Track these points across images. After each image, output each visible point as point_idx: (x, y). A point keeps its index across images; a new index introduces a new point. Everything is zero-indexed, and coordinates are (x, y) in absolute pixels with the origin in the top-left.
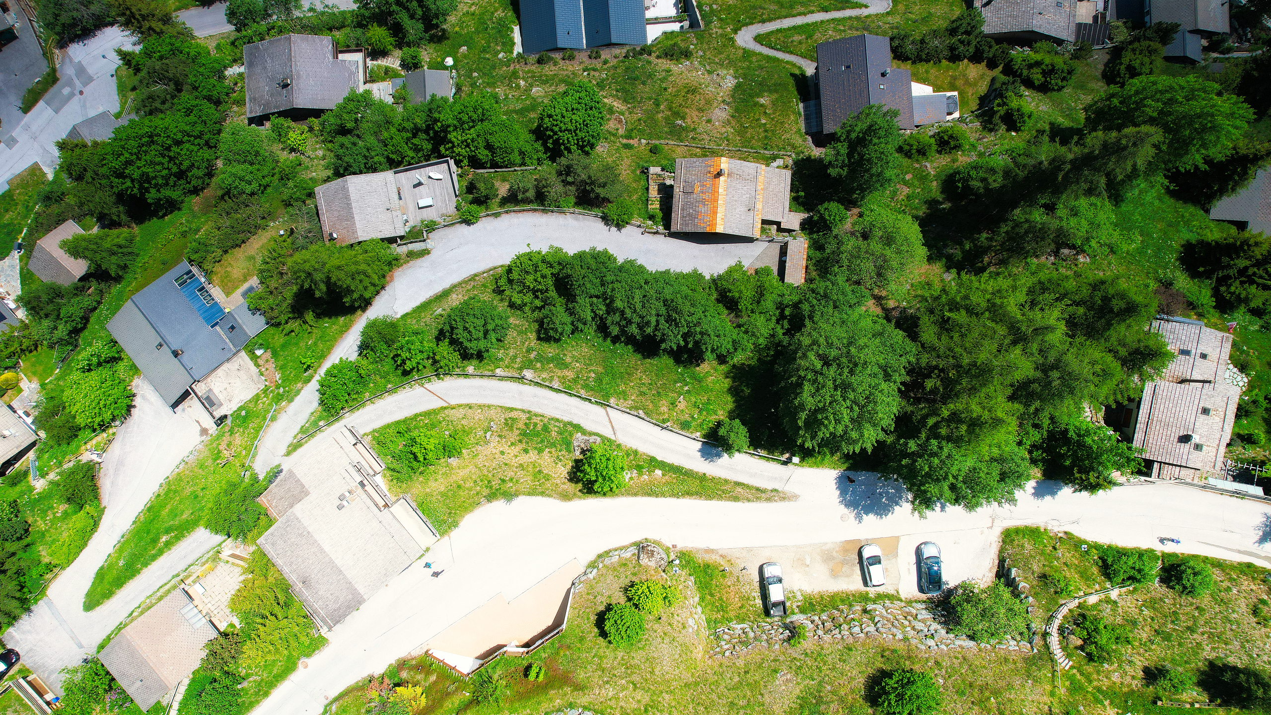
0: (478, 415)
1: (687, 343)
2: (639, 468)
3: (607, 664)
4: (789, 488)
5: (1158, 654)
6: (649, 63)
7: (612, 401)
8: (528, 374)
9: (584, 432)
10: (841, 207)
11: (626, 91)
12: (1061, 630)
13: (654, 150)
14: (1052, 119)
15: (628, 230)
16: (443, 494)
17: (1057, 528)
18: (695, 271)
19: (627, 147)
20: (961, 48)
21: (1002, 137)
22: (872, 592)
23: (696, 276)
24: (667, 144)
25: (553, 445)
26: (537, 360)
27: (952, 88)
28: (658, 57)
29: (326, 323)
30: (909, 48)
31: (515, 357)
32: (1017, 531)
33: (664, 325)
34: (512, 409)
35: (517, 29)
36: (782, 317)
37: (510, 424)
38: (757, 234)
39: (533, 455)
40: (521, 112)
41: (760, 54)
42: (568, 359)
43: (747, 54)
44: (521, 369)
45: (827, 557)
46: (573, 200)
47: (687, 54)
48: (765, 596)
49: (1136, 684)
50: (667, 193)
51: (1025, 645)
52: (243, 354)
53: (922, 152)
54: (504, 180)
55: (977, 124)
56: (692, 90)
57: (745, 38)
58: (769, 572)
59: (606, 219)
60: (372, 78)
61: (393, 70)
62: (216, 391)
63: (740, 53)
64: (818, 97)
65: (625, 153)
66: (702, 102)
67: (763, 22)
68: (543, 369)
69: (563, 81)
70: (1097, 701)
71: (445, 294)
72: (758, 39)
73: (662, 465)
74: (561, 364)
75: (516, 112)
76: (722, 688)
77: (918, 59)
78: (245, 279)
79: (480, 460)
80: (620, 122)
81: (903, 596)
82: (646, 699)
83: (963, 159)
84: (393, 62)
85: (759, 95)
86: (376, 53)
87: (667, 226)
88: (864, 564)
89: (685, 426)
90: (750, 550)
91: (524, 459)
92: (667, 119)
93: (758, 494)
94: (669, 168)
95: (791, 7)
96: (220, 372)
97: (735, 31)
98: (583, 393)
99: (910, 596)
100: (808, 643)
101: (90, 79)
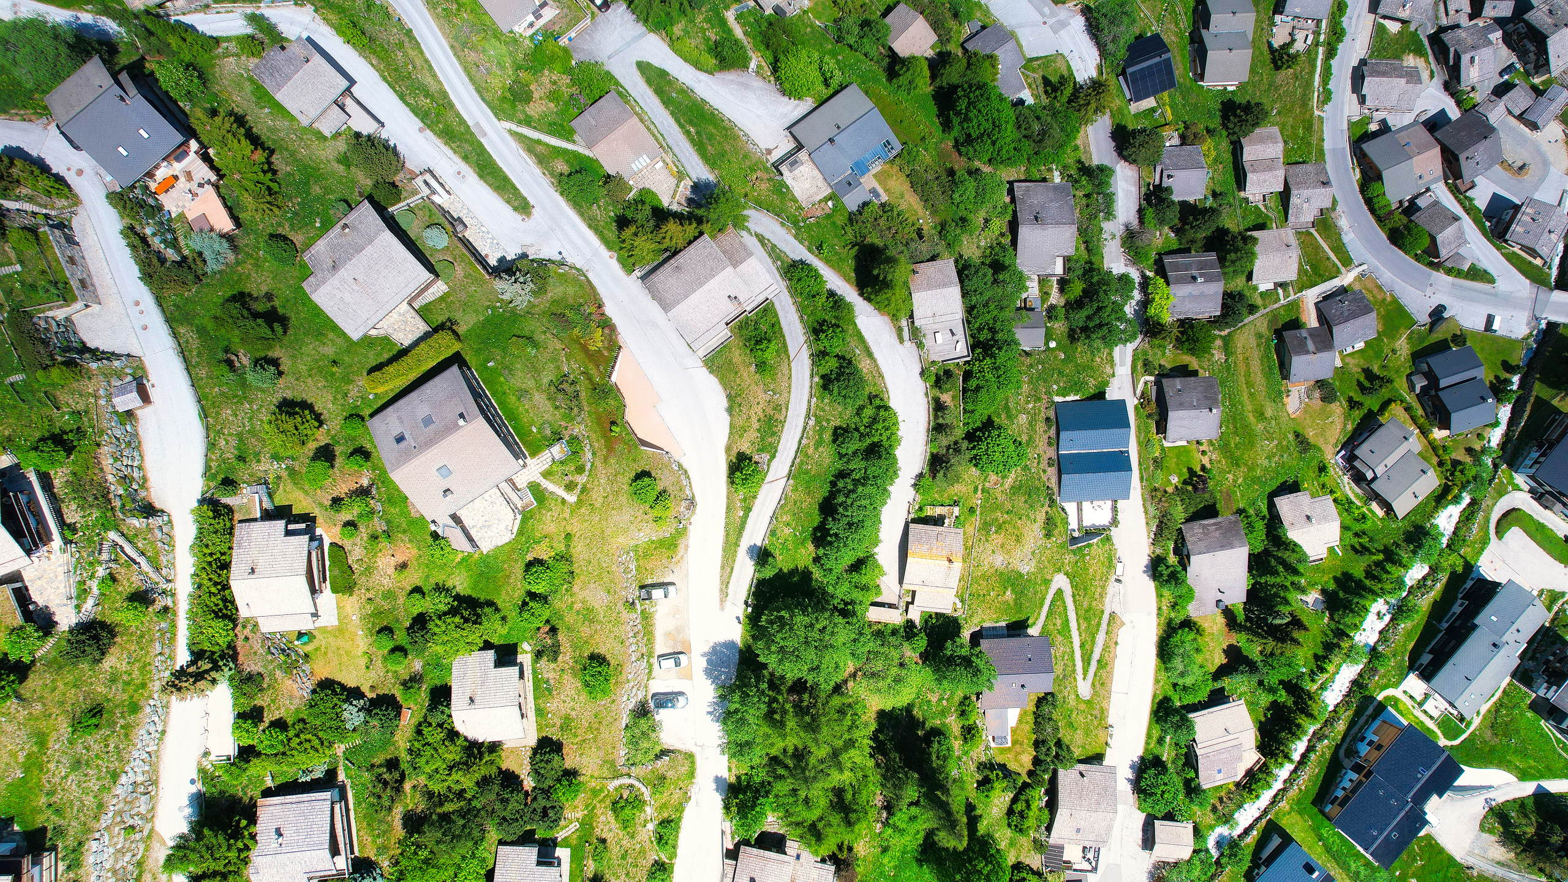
0: (785, 384)
1: (831, 536)
2: (745, 500)
3: (620, 478)
4: (728, 604)
5: (614, 850)
6: (1043, 506)
7: (791, 482)
8: (812, 422)
9: (770, 461)
10: (922, 650)
11: (1020, 488)
12: (632, 786)
13: (972, 510)
14: (985, 816)
15: (912, 492)
16: (730, 361)
17: (694, 792)
18: (880, 541)
19: (976, 489)
20: (1044, 749)
21: (972, 776)
22: (654, 660)
23: (876, 542)
24: (976, 520)
25: (762, 439)
26: (821, 427)
27: (1014, 742)
28: (1047, 513)
29: (852, 263)
30: (1046, 709)
31: (824, 411)
32: (693, 762)
33: (845, 521)
34: (787, 409)
35: (1077, 398)
36: (846, 604)
37: (778, 408)
38: (905, 586)
39: (756, 425)
40: (1007, 408)
41: (1047, 592)
42: (821, 449)
43: (1047, 582)
44: (815, 416)
45: (679, 630)
46: (935, 451)
47: (1048, 535)
48: (654, 586)
49: (598, 831)
50: (938, 521)
51: (622, 761)
52: (830, 191)
53: (963, 713)
54: (953, 397)
55: (983, 759)
56: (1018, 539)
57: (1060, 581)
58: (671, 588)
59: (920, 476)
60: (1043, 281)
61: (1047, 299)
62: (801, 168)
63: (1048, 577)
64: (1009, 636)
65: (971, 488)
66: (1009, 547)
67: (1074, 596)
68: (815, 431)
69: (1030, 438)
70: (587, 807)
71: (870, 354)
72: (1059, 592)
73: (746, 516)
74: (819, 444)
75: (1006, 404)
76: (599, 555)
77: (1037, 716)
78: (886, 190)
79: (753, 387)
80: (995, 484)
81: (650, 682)
82: (598, 505)
83: (957, 744)
84: (1055, 298)
85: (1013, 590)
86: (1063, 283)
87: (914, 521)
88: (675, 655)
89: (773, 533)
90: (687, 576)
91: (754, 419)
92: (997, 519)
93: (725, 583)
94: (958, 522)
95: (1085, 619)
96: (816, 172)
97: (1066, 574)
98: (798, 460)
99: (650, 687)
100: (625, 615)
101: (1055, 32)
